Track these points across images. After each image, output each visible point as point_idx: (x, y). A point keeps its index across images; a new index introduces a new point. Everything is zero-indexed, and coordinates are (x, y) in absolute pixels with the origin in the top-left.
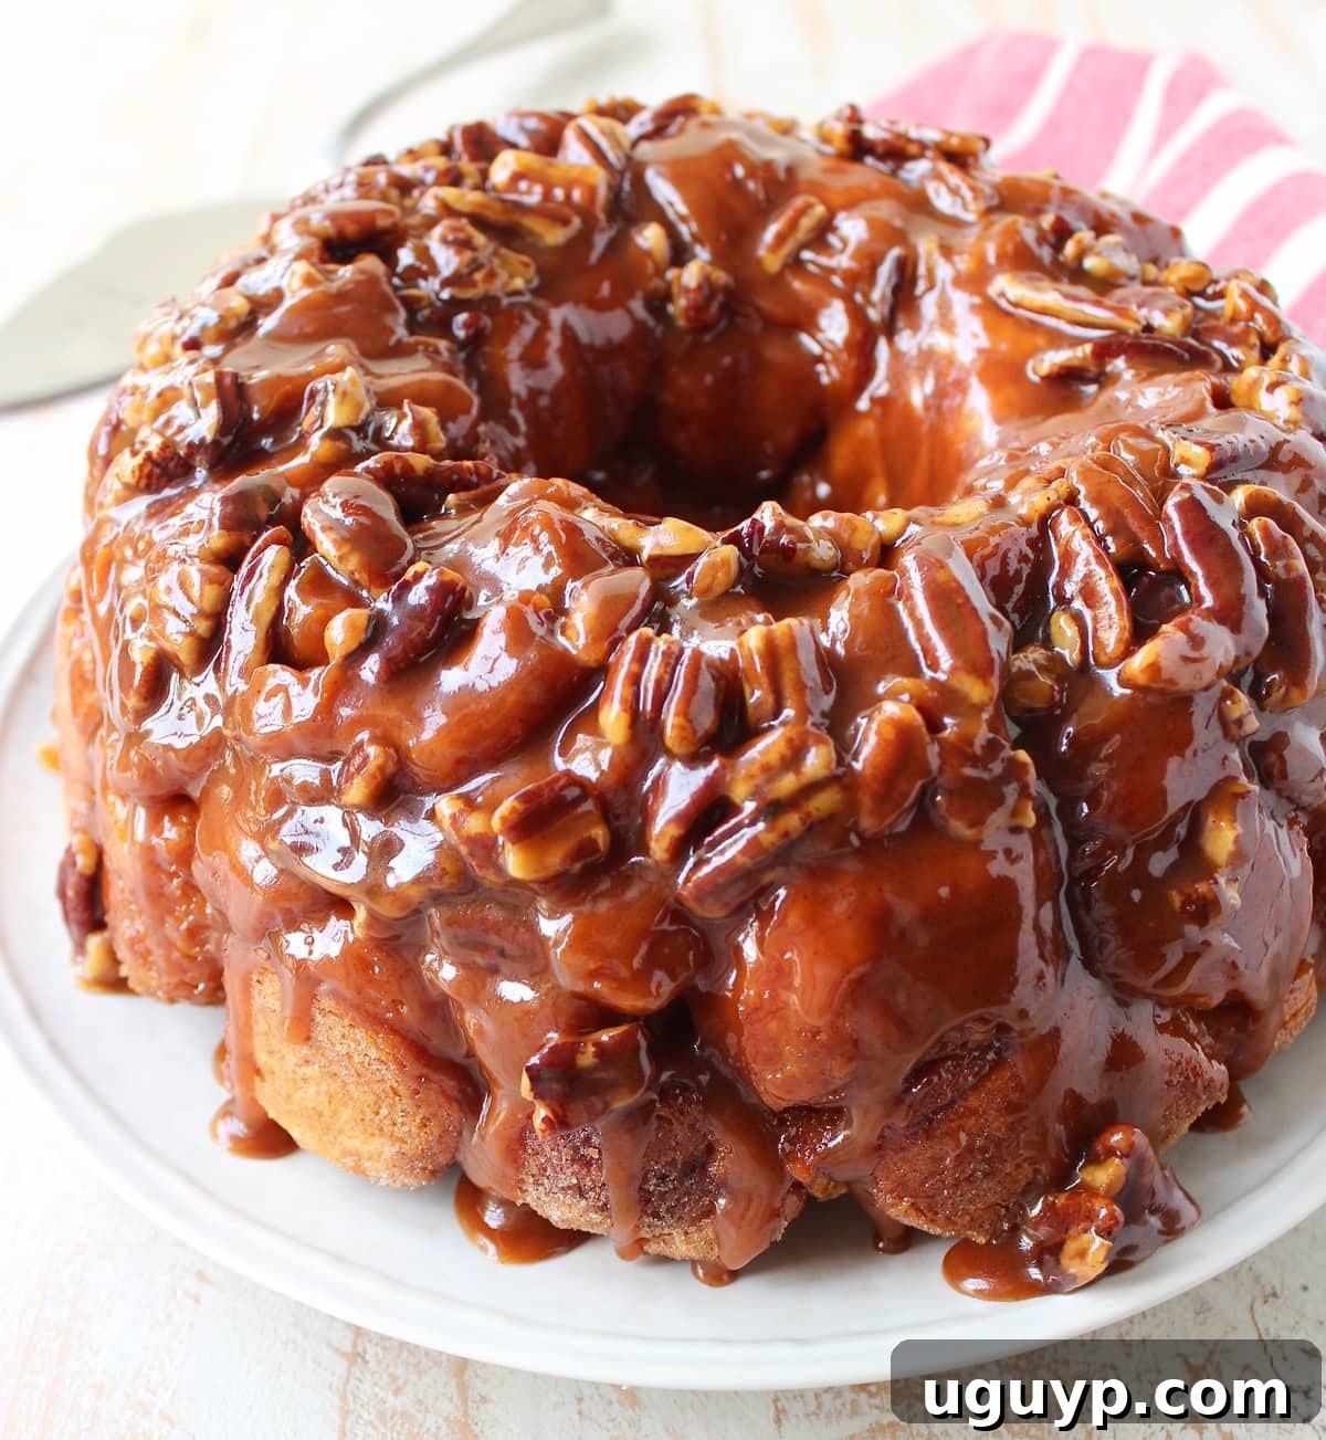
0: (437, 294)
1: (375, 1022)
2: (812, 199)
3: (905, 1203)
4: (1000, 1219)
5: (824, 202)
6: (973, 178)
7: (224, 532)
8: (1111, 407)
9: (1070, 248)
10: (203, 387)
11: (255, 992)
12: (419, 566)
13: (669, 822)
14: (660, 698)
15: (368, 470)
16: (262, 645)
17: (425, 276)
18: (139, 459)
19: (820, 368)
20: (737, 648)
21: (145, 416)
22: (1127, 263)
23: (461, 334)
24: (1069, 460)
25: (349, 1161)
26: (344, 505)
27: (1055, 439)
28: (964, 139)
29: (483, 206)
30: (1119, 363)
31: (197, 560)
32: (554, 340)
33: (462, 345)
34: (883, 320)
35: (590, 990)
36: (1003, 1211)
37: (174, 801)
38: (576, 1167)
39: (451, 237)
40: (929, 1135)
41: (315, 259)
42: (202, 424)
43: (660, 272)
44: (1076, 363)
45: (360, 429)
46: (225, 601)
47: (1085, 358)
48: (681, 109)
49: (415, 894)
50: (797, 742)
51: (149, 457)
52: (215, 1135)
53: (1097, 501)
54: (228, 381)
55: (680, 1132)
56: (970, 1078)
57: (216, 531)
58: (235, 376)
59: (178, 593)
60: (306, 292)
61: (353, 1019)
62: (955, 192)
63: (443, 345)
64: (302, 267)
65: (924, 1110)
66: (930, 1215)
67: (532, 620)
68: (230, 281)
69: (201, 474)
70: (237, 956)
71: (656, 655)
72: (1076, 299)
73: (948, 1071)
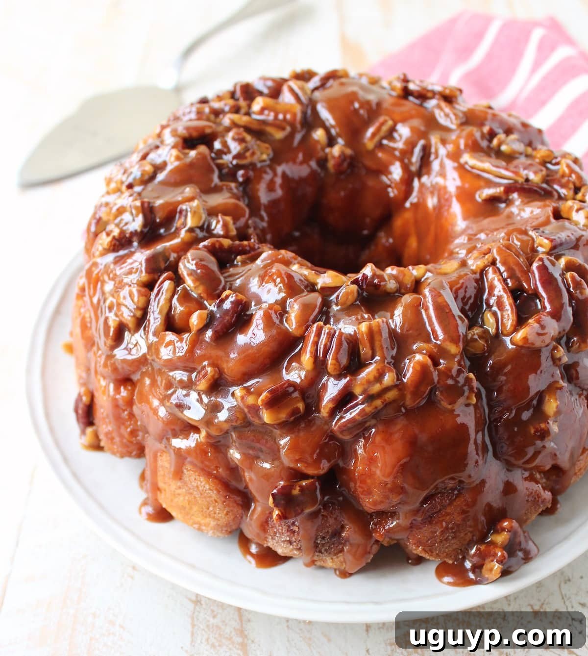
0: (231, 163)
1: (209, 474)
2: (387, 118)
3: (420, 548)
4: (458, 554)
5: (393, 119)
6: (454, 108)
7: (147, 275)
8: (510, 216)
9: (495, 142)
10: (136, 208)
11: (159, 459)
12: (227, 292)
13: (329, 401)
14: (326, 351)
15: (205, 247)
16: (163, 323)
17: (226, 154)
18: (110, 239)
19: (390, 190)
20: (357, 330)
21: (111, 218)
22: (519, 147)
23: (241, 179)
24: (493, 244)
25: (196, 526)
26: (196, 264)
27: (487, 232)
28: (451, 90)
29: (250, 123)
30: (515, 195)
31: (136, 285)
32: (279, 181)
33: (241, 184)
34: (417, 170)
35: (297, 467)
36: (459, 551)
37: (125, 381)
38: (289, 533)
39: (236, 137)
40: (430, 523)
41: (180, 148)
42: (136, 224)
43: (323, 149)
44: (496, 195)
45: (201, 228)
46: (148, 302)
47: (500, 193)
48: (333, 75)
49: (226, 427)
50: (381, 371)
51: (114, 238)
52: (140, 512)
53: (504, 263)
54: (146, 205)
55: (331, 521)
56: (447, 501)
57: (144, 274)
58: (149, 203)
59: (129, 299)
60: (177, 163)
61: (200, 473)
62: (447, 115)
63: (233, 185)
64: (175, 152)
65: (429, 514)
66: (430, 553)
67: (274, 317)
68: (144, 157)
69: (135, 244)
70: (151, 445)
71: (324, 334)
72: (498, 167)
73: (438, 498)
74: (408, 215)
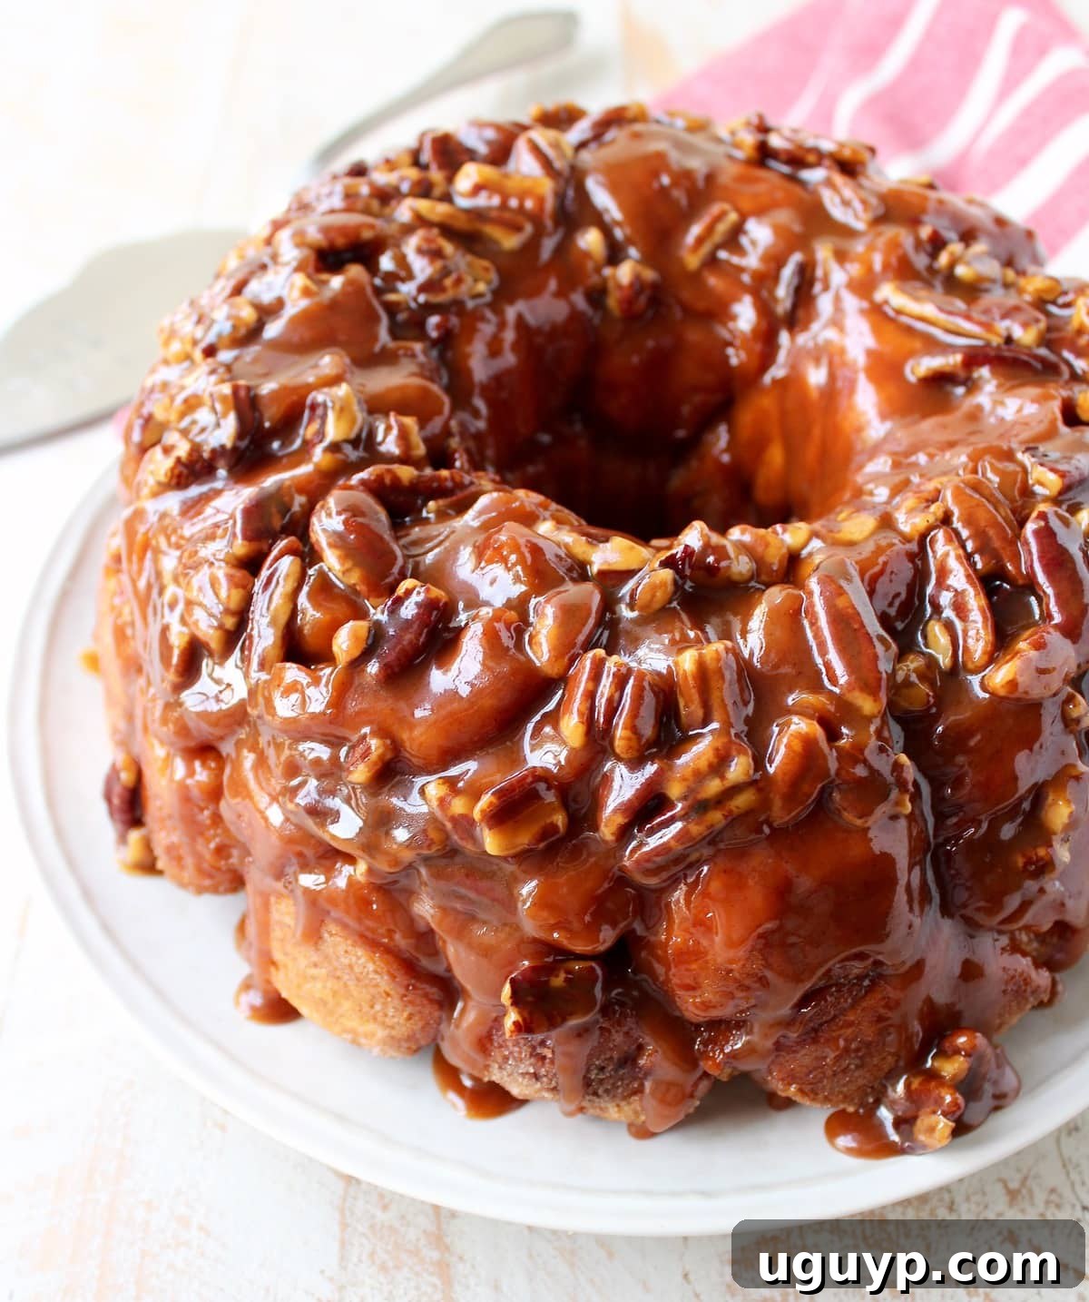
0: (415, 300)
1: (372, 943)
2: (726, 206)
3: (793, 1088)
4: (867, 1095)
5: (737, 209)
6: (860, 186)
7: (246, 543)
8: (975, 415)
9: (944, 259)
10: (223, 399)
11: (273, 909)
12: (408, 583)
13: (615, 811)
14: (612, 709)
15: (363, 483)
16: (279, 642)
17: (403, 280)
18: (169, 463)
19: (730, 351)
20: (672, 665)
21: (173, 417)
22: (991, 268)
23: (434, 334)
24: (945, 479)
25: (349, 1037)
26: (345, 523)
27: (931, 450)
28: (854, 152)
29: (451, 216)
30: (984, 372)
31: (223, 564)
32: (509, 336)
33: (435, 343)
34: (786, 313)
35: (550, 938)
36: (869, 1090)
37: (204, 751)
38: (532, 1060)
39: (425, 246)
40: (815, 1041)
41: (311, 269)
42: (224, 433)
43: (598, 270)
44: (948, 369)
45: (355, 443)
46: (248, 600)
47: (955, 366)
48: (615, 118)
49: (408, 856)
50: (722, 752)
51: (179, 460)
52: (237, 1003)
53: (968, 522)
54: (242, 393)
55: (618, 1038)
56: (849, 1000)
57: (239, 541)
58: (249, 389)
59: (210, 592)
60: (304, 303)
61: (355, 942)
62: (846, 203)
63: (418, 347)
64: (300, 280)
65: (812, 1025)
66: (812, 1096)
67: (504, 635)
68: (238, 290)
69: (222, 473)
70: (256, 877)
71: (608, 676)
72: (950, 313)
73: (832, 995)
74: (767, 403)
